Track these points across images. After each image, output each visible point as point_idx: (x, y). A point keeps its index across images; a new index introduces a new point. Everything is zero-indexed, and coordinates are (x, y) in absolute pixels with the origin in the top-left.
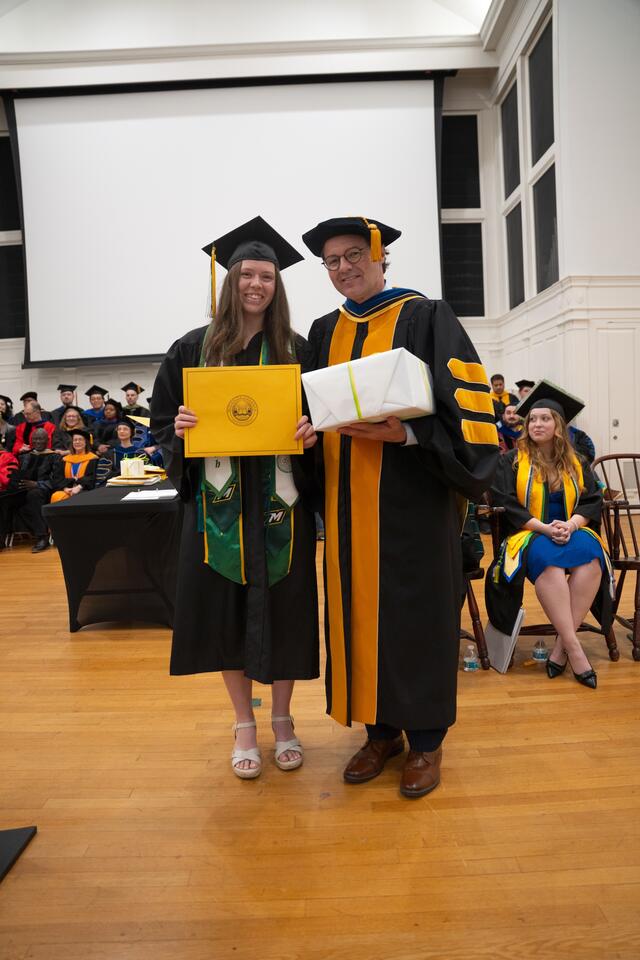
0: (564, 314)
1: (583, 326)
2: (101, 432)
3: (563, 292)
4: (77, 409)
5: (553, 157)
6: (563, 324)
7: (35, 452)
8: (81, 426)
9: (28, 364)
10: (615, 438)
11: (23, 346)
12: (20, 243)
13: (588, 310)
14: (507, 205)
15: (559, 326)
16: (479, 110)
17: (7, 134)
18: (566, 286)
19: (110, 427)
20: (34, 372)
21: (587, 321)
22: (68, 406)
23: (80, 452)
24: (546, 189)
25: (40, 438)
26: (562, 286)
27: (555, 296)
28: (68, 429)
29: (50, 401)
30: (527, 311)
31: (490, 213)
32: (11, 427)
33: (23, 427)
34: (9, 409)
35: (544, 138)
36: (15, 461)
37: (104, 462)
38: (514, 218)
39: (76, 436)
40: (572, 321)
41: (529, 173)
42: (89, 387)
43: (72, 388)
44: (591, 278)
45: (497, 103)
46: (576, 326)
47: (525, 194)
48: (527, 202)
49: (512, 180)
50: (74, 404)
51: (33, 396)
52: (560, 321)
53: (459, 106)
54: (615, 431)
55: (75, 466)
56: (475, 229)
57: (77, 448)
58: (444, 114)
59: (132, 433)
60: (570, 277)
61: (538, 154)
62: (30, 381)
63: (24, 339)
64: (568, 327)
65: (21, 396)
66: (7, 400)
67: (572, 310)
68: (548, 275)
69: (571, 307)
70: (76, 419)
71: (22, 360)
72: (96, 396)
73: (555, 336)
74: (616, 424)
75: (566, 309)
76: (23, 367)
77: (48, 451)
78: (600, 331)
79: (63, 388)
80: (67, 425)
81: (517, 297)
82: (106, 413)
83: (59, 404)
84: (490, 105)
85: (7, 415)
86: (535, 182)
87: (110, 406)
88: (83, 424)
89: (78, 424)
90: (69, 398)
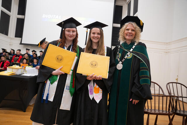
7: (14, 62)
9: (21, 44)
11: (21, 40)
12: (24, 18)
16: (123, 5)
20: (22, 46)
25: (16, 59)
29: (23, 52)
34: (14, 52)
43: (29, 50)
50: (29, 53)
51: (20, 50)
53: (119, 4)
58: (116, 5)
61: (134, 14)
63: (21, 38)
66: (13, 50)
71: (20, 43)
72: (34, 52)
76: (20, 44)
77: (17, 62)
79: (27, 49)
80: (25, 57)
87: (35, 54)
88: (28, 58)
89: (27, 57)
90: (28, 52)
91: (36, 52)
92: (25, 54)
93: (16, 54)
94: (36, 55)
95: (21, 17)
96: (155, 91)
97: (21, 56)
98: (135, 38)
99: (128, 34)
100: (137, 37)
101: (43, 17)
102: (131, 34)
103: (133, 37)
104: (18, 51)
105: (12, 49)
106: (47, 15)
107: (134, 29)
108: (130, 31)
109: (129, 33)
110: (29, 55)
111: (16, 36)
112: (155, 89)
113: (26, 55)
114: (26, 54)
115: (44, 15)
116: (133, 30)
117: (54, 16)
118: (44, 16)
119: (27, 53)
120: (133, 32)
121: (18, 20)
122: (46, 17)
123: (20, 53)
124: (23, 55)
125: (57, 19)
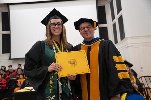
0: (127, 45)
1: (132, 47)
3: (126, 40)
4: (21, 69)
5: (122, 13)
7: (11, 79)
8: (22, 72)
9: (10, 59)
10: (142, 71)
12: (9, 33)
13: (132, 44)
14: (113, 23)
16: (105, 4)
17: (8, 12)
18: (127, 39)
20: (12, 61)
21: (132, 46)
22: (19, 68)
24: (121, 19)
25: (12, 75)
26: (126, 39)
27: (125, 41)
28: (19, 74)
29: (15, 67)
30: (119, 45)
31: (109, 24)
32: (5, 73)
33: (8, 73)
34: (5, 69)
35: (119, 9)
36: (6, 81)
37: (27, 81)
38: (114, 26)
40: (129, 46)
41: (117, 16)
44: (132, 37)
45: (109, 3)
47: (116, 20)
48: (117, 22)
49: (113, 18)
50: (21, 68)
51: (11, 66)
52: (126, 46)
53: (101, 4)
54: (142, 70)
55: (20, 82)
56: (106, 28)
57: (21, 78)
58: (98, 6)
61: (118, 12)
62: (11, 63)
63: (9, 54)
64: (128, 47)
65: (8, 66)
66: (4, 67)
67: (129, 44)
68: (123, 37)
69: (129, 43)
70: (20, 71)
73: (125, 50)
74: (142, 68)
75: (127, 44)
77: (14, 78)
78: (136, 48)
80: (18, 73)
81: (116, 42)
83: (17, 68)
84: (107, 3)
85: (5, 70)
86: (118, 18)
90: (20, 67)
93: (8, 71)
95: (5, 32)
105: (2, 66)
111: (3, 52)
113: (19, 70)
121: (4, 36)
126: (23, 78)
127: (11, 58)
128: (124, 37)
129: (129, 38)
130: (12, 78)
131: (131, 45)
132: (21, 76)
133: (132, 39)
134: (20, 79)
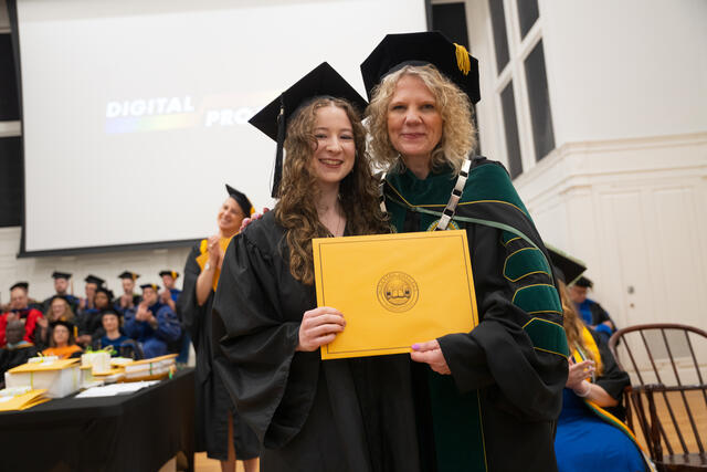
0: (564, 182)
1: (585, 192)
2: (89, 323)
3: (561, 159)
5: (540, 31)
6: (565, 192)
7: (10, 346)
8: (69, 316)
9: (23, 253)
10: (632, 305)
11: (19, 236)
12: (18, 134)
13: (589, 175)
14: (500, 82)
15: (561, 194)
17: (8, 31)
18: (564, 154)
19: (98, 316)
20: (31, 262)
21: (589, 186)
23: (61, 344)
24: (536, 63)
26: (560, 154)
27: (554, 165)
28: (53, 320)
29: (42, 290)
30: (527, 182)
35: (529, 15)
38: (507, 95)
39: (60, 328)
40: (574, 188)
41: (519, 49)
42: (86, 275)
43: (67, 276)
44: (588, 144)
46: (578, 192)
47: (516, 70)
49: (503, 58)
50: (69, 292)
51: (24, 286)
52: (561, 188)
54: (631, 299)
57: (58, 341)
58: (434, 3)
59: (120, 322)
60: (567, 145)
61: (525, 29)
62: (26, 271)
63: (19, 229)
64: (569, 193)
67: (572, 177)
68: (544, 146)
69: (571, 174)
70: (63, 309)
71: (16, 248)
72: (93, 286)
73: (557, 205)
74: (631, 290)
75: (566, 176)
76: (19, 257)
77: (25, 344)
78: (604, 196)
79: (57, 275)
80: (54, 316)
81: (517, 169)
82: (97, 301)
86: (525, 57)
87: (101, 294)
88: (70, 314)
89: (64, 314)
90: (63, 286)
91: (99, 282)
92: (50, 301)
94: (110, 294)
96: (701, 369)
97: (34, 312)
98: (441, 144)
99: (406, 130)
100: (450, 135)
101: (110, 114)
102: (420, 130)
103: (434, 138)
104: (19, 292)
106: (126, 104)
107: (430, 100)
108: (411, 115)
109: (409, 124)
110: (72, 301)
112: (699, 362)
113: (59, 303)
114: (55, 297)
115: (110, 106)
116: (425, 107)
117: (162, 102)
118: (113, 110)
119: (62, 295)
120: (430, 117)
122: (125, 114)
123: (29, 300)
124: (44, 307)
125: (174, 112)
126: (70, 342)
127: (30, 247)
128: (552, 146)
129: (572, 150)
130: (13, 343)
131: (584, 181)
132: (61, 332)
133: (586, 152)
134: (56, 345)
